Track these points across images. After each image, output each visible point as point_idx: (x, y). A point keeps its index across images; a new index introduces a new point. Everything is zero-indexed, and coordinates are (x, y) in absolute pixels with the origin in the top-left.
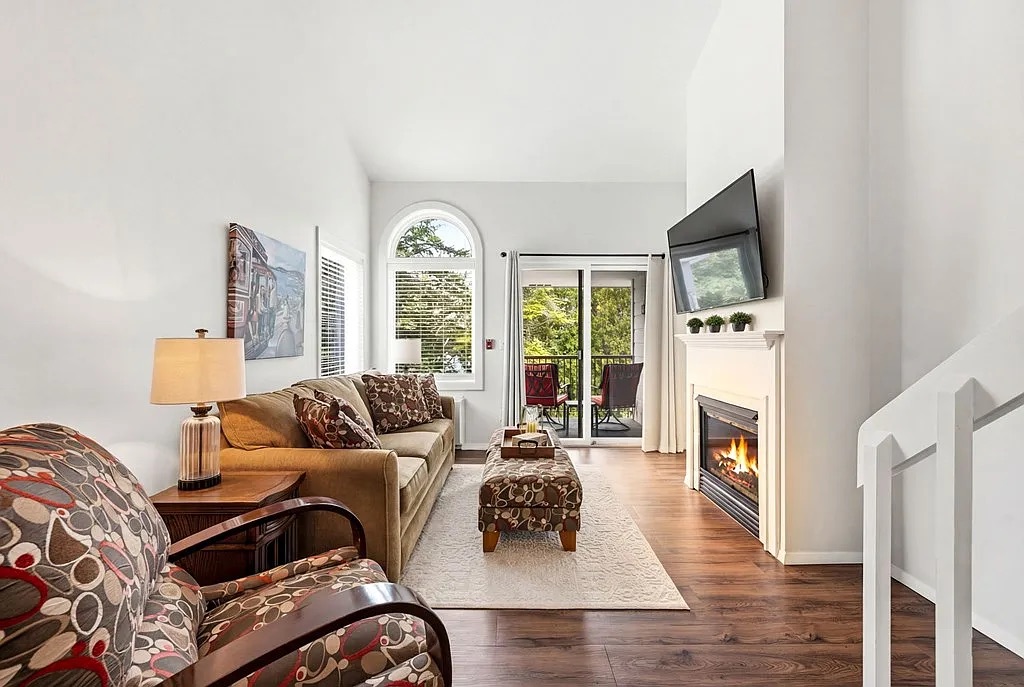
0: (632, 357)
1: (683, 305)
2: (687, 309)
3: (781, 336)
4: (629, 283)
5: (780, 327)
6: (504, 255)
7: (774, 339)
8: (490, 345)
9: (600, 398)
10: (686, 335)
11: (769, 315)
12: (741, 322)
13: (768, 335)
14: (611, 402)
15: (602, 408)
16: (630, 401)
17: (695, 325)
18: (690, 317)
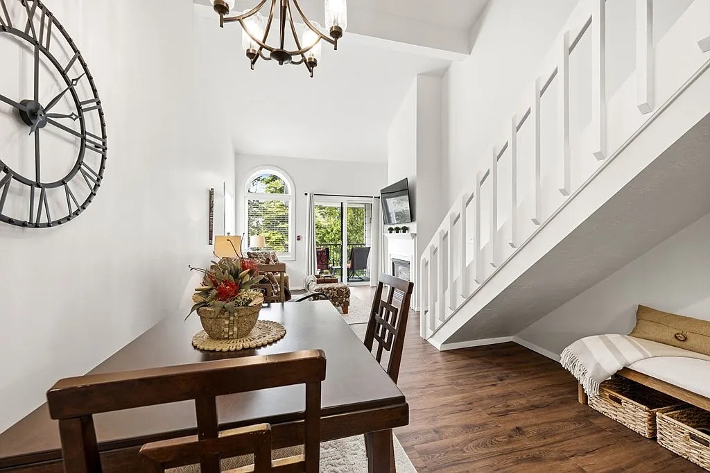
0: (364, 245)
1: (387, 219)
2: (390, 222)
3: (416, 235)
4: (363, 206)
5: (416, 232)
6: (306, 194)
7: (414, 236)
8: (299, 238)
9: (350, 265)
10: (388, 234)
11: (413, 227)
12: (405, 229)
13: (412, 234)
14: (355, 267)
15: (351, 270)
16: (363, 266)
17: (391, 230)
18: (389, 226)
